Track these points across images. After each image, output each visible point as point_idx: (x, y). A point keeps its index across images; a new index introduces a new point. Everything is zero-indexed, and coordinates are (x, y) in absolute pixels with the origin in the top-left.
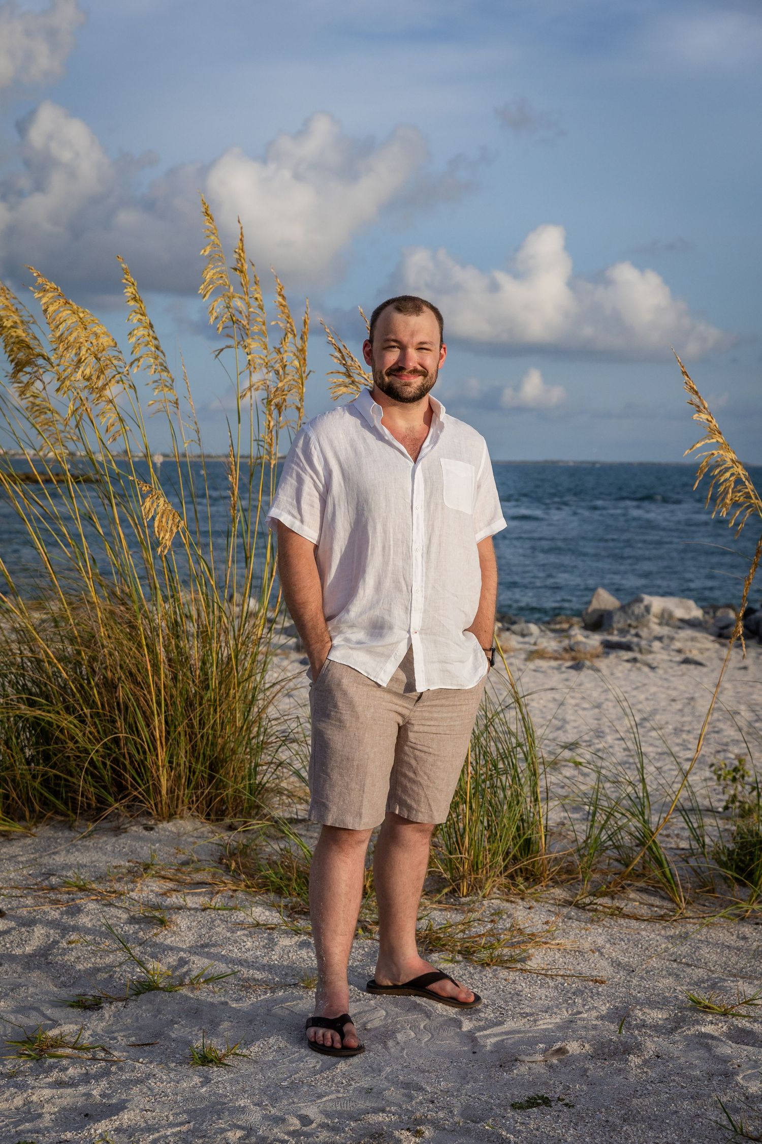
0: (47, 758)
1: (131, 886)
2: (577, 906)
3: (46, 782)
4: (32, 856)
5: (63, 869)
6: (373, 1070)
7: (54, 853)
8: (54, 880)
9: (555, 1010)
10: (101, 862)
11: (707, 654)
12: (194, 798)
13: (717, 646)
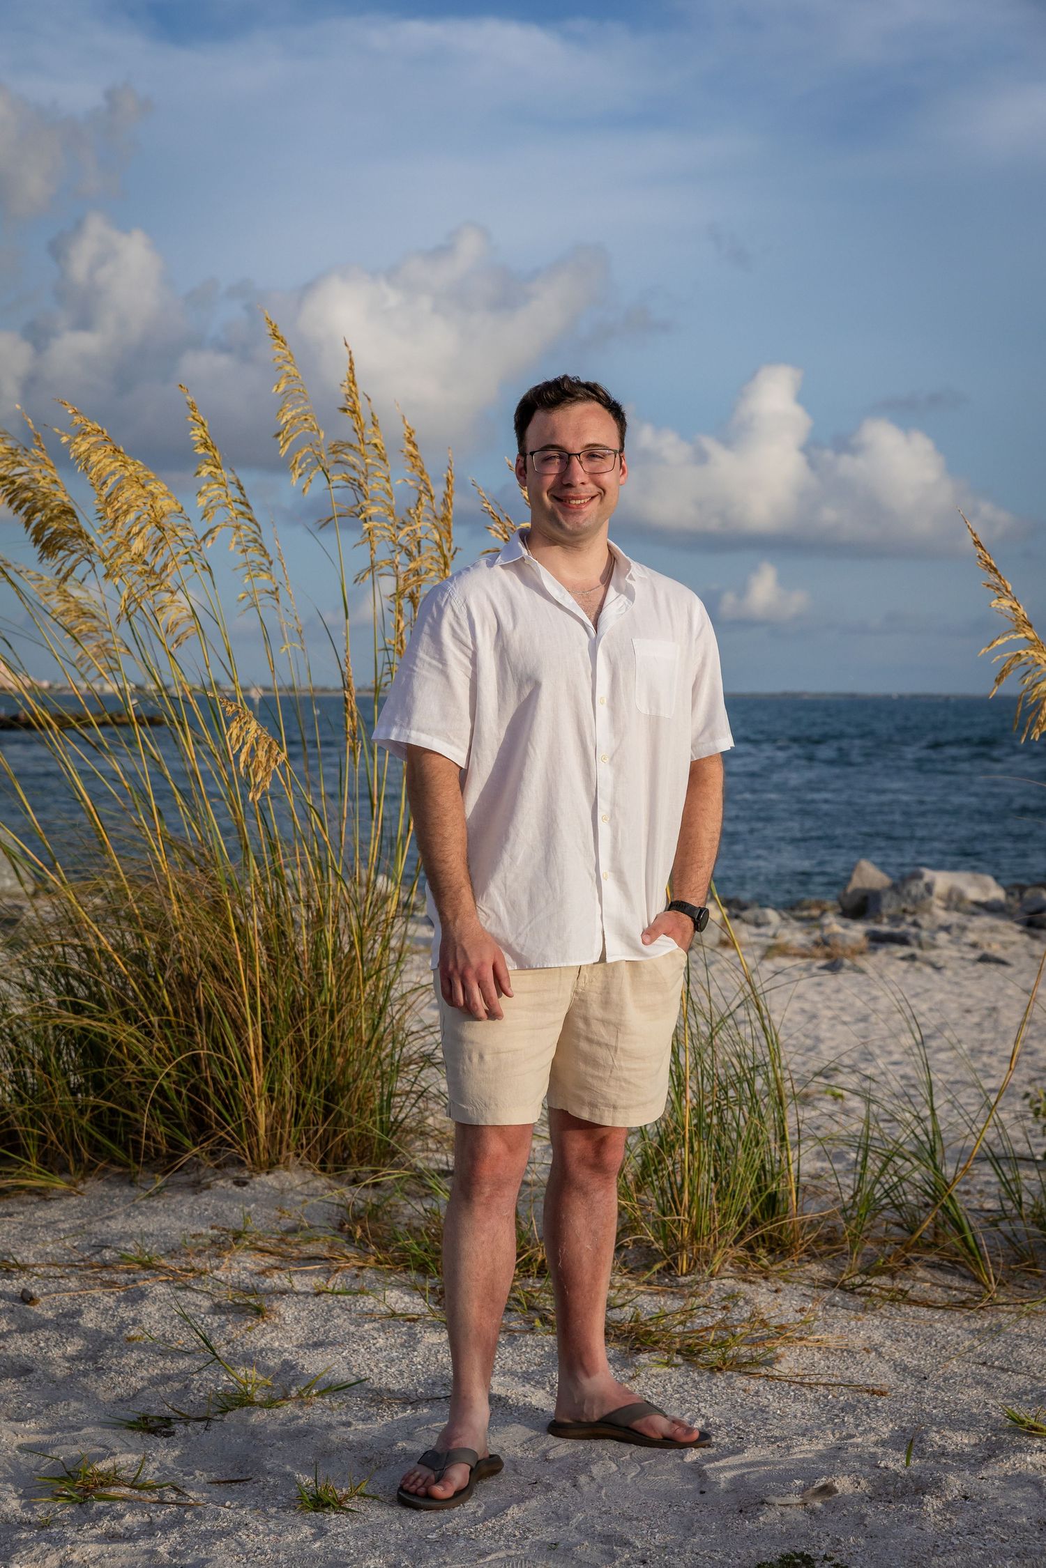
0: (98, 1084)
1: (215, 1262)
2: (843, 1288)
3: (97, 1120)
4: (78, 1222)
5: (121, 1239)
6: (559, 1518)
7: (108, 1218)
8: (108, 1254)
9: (816, 1432)
10: (174, 1229)
11: (1012, 949)
12: (304, 1141)
13: (1026, 938)
